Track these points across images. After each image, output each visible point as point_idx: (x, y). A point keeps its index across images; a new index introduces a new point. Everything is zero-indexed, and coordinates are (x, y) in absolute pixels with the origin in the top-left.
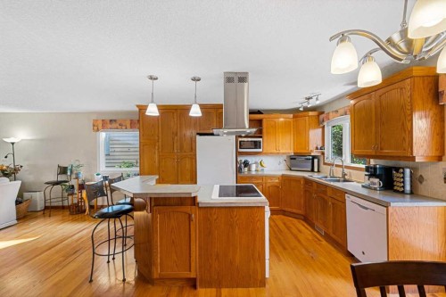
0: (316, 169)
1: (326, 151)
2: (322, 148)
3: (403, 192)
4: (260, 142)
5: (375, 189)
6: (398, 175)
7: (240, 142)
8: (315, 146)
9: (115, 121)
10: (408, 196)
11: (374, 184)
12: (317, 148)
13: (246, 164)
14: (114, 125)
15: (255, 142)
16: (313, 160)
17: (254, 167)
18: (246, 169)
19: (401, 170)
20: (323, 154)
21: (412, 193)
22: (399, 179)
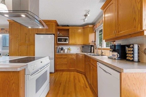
0: (92, 52)
1: (96, 43)
2: (95, 41)
3: (133, 61)
4: (67, 39)
5: (115, 59)
6: (130, 49)
7: (58, 38)
8: (92, 41)
9: (4, 29)
10: (136, 64)
11: (114, 56)
12: (92, 42)
13: (62, 49)
14: (3, 31)
15: (65, 39)
16: (91, 47)
17: (66, 51)
18: (62, 51)
19: (132, 46)
20: (95, 44)
21: (139, 61)
22: (130, 52)
